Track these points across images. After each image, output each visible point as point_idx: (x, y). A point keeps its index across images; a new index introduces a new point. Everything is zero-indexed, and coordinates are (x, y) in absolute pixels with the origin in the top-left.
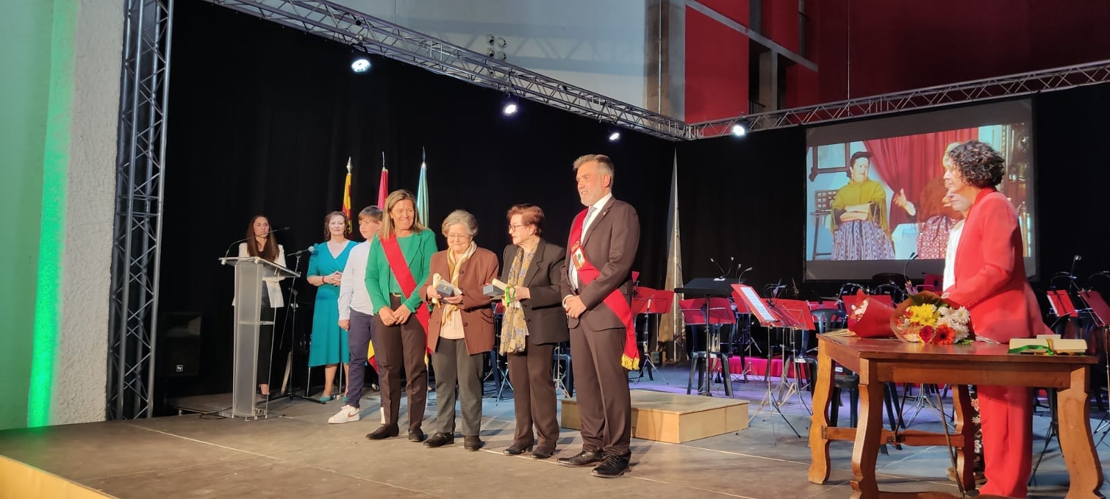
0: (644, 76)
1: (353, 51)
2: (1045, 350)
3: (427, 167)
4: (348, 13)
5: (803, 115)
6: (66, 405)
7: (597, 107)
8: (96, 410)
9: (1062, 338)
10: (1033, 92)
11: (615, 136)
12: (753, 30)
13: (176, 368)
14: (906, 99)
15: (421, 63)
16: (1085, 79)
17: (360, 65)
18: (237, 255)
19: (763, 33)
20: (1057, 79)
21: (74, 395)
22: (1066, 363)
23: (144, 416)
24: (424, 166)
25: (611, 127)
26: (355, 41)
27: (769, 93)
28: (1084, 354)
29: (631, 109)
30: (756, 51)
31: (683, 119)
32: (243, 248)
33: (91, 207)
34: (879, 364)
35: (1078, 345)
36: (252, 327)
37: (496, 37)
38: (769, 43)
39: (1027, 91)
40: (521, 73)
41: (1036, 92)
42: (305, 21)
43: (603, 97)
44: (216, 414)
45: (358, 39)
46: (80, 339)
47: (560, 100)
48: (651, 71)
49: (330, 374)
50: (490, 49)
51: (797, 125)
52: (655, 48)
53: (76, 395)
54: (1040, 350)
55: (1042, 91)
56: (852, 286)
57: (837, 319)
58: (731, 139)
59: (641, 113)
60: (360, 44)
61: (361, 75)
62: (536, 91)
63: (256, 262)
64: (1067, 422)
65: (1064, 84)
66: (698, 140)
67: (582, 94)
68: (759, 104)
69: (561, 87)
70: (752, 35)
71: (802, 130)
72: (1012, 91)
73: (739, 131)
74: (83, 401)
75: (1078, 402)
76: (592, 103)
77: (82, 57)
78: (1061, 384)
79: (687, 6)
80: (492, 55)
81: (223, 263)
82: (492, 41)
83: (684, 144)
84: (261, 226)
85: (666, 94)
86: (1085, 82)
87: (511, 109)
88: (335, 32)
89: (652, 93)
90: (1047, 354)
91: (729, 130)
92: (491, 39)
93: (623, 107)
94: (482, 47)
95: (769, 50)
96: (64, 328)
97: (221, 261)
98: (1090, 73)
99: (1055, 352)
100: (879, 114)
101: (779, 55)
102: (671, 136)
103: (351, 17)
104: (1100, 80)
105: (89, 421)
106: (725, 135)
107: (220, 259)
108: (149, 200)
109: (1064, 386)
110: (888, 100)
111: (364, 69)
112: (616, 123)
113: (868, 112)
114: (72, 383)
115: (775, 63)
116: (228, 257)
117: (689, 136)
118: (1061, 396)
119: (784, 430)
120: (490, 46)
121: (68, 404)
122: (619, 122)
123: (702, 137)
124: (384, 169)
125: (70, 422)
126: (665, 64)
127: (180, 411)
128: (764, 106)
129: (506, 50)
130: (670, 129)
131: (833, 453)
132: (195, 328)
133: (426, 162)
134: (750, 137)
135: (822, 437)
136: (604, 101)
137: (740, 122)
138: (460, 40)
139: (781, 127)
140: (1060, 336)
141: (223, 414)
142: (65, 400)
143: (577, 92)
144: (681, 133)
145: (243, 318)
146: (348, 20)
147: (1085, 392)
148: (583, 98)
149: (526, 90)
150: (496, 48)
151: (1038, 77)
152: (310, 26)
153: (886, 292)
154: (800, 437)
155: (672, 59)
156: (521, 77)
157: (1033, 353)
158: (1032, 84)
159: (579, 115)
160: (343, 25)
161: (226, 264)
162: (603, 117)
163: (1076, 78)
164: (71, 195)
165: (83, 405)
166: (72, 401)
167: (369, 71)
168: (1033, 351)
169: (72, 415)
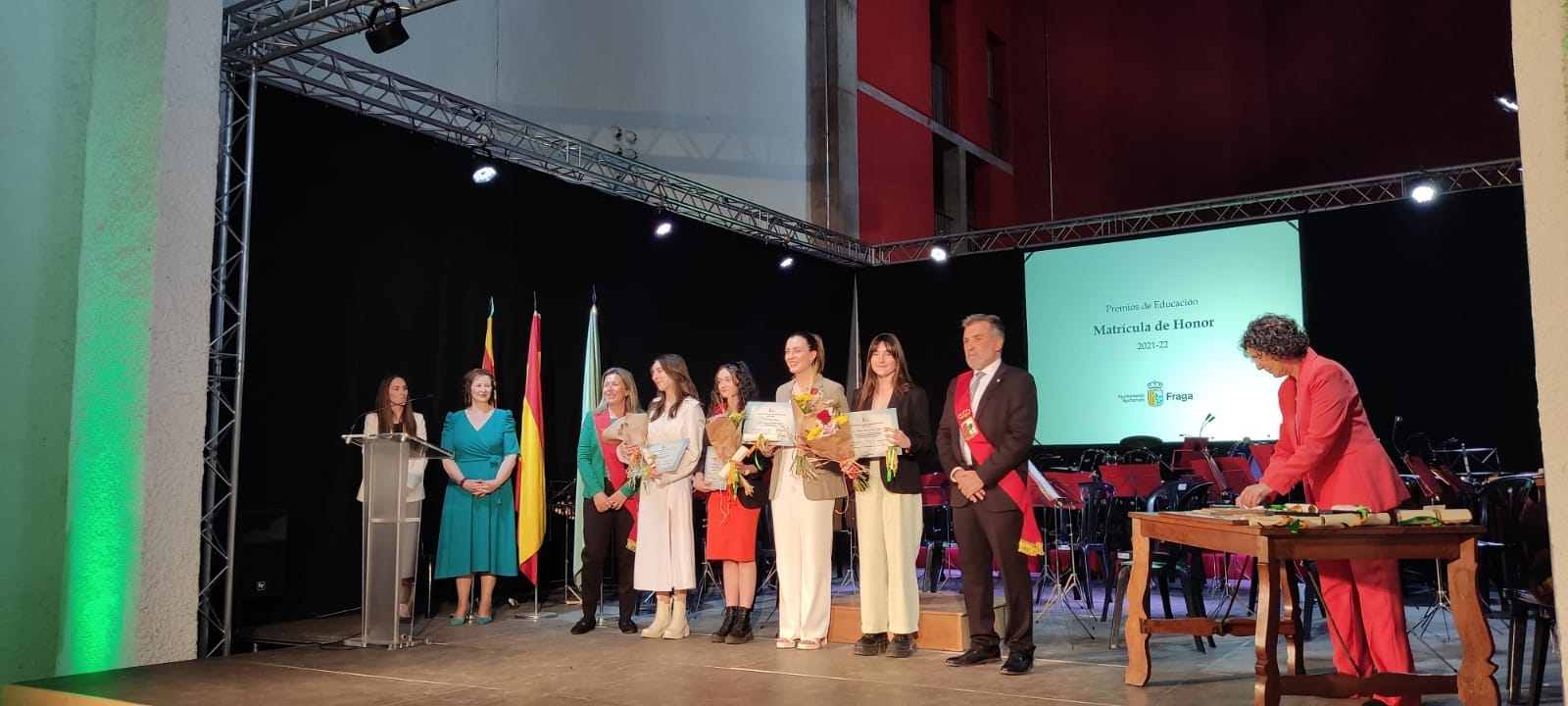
0: (807, 179)
1: (474, 157)
2: (1433, 521)
3: (598, 311)
4: (466, 107)
5: (1018, 236)
6: (148, 639)
7: (764, 225)
8: (186, 646)
9: (1447, 508)
10: (1299, 212)
11: (787, 263)
12: (936, 121)
13: (256, 585)
14: (1145, 219)
15: (553, 170)
16: (1358, 198)
17: (484, 174)
19: (950, 123)
20: (1326, 197)
21: (158, 624)
22: (1454, 534)
23: (220, 652)
24: (594, 310)
25: (787, 252)
26: (472, 142)
27: (958, 204)
28: (1469, 523)
30: (941, 146)
31: (857, 236)
32: (372, 422)
33: (180, 372)
35: (1463, 515)
37: (623, 132)
38: (955, 138)
39: (1291, 210)
40: (674, 181)
41: (1304, 212)
42: (414, 116)
43: (771, 212)
44: (340, 644)
45: (481, 140)
46: (166, 549)
47: (716, 216)
48: (816, 174)
49: (464, 587)
50: (617, 146)
51: (1012, 248)
52: (820, 146)
53: (161, 626)
54: (1428, 521)
55: (1310, 211)
56: (1095, 453)
58: (931, 263)
59: (814, 232)
60: (483, 148)
61: (484, 186)
62: (691, 207)
63: (403, 439)
64: (1458, 593)
65: (1334, 203)
66: (883, 267)
67: (747, 208)
68: (945, 216)
69: (720, 199)
70: (935, 127)
71: (1018, 256)
72: (1274, 210)
73: (939, 255)
74: (170, 633)
75: (1469, 572)
76: (758, 220)
77: (168, 172)
78: (1452, 555)
79: (858, 91)
80: (620, 153)
81: (348, 442)
82: (619, 135)
83: (866, 270)
84: (397, 390)
85: (837, 205)
86: (1358, 201)
87: (664, 229)
88: (449, 130)
89: (817, 202)
90: (1435, 525)
91: (927, 253)
92: (617, 132)
93: (794, 224)
94: (605, 141)
95: (955, 146)
96: (145, 535)
97: (345, 440)
98: (1364, 190)
99: (1443, 523)
101: (968, 153)
102: (851, 261)
103: (469, 111)
104: (1375, 199)
105: (177, 660)
106: (922, 259)
107: (344, 436)
108: (219, 358)
109: (1454, 556)
110: (1124, 218)
111: (488, 180)
112: (786, 244)
113: (1100, 233)
114: (156, 609)
115: (963, 163)
116: (353, 433)
117: (873, 261)
118: (1451, 567)
119: (1079, 633)
120: (617, 143)
121: (152, 638)
122: (790, 244)
123: (888, 262)
124: (535, 313)
125: (154, 662)
126: (834, 165)
127: (256, 645)
128: (952, 219)
129: (637, 147)
130: (850, 253)
131: (1152, 653)
132: (279, 530)
133: (597, 306)
134: (953, 261)
135: (1142, 632)
136: (772, 216)
137: (942, 244)
138: (581, 133)
139: (991, 251)
140: (1444, 506)
141: (348, 643)
142: (148, 633)
143: (740, 206)
144: (862, 256)
145: (376, 514)
146: (464, 115)
147: (1476, 561)
148: (747, 212)
149: (680, 204)
150: (624, 144)
151: (1306, 194)
152: (417, 123)
153: (1137, 460)
154: (1093, 638)
155: (843, 161)
156: (674, 186)
158: (1298, 203)
159: (739, 234)
160: (461, 122)
161: (351, 444)
162: (771, 237)
163: (1347, 196)
164: (153, 357)
165: (169, 637)
166: (156, 633)
167: (495, 180)
168: (1423, 522)
169: (157, 651)
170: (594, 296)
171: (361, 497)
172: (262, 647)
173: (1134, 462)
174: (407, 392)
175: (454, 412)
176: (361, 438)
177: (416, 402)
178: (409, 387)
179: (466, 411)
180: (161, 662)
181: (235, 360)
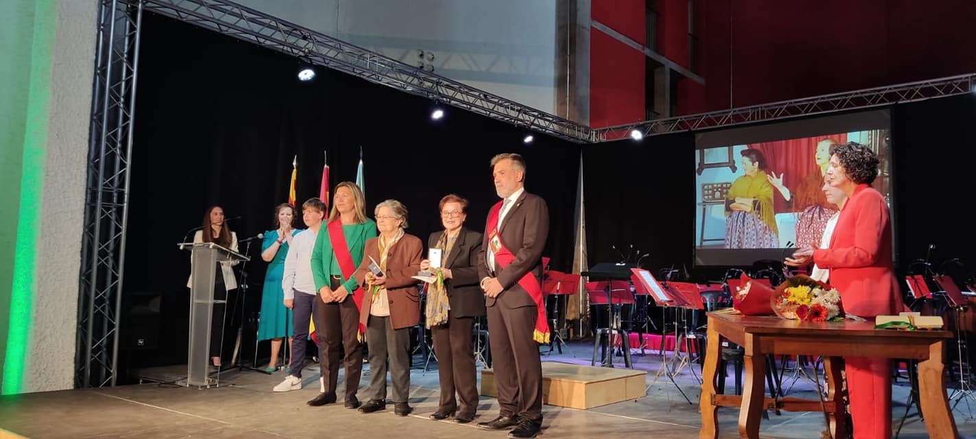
0: (555, 86)
1: (299, 62)
2: (907, 326)
3: (364, 164)
4: (295, 30)
5: (692, 122)
6: (37, 375)
7: (513, 114)
8: (66, 380)
9: (921, 315)
10: (891, 103)
11: (529, 139)
12: (649, 48)
13: (137, 342)
14: (781, 109)
15: (360, 74)
16: (936, 93)
17: (306, 75)
18: (192, 242)
19: (659, 50)
20: (912, 92)
21: (45, 366)
22: (925, 337)
23: (109, 384)
24: (361, 162)
25: (526, 131)
26: (301, 54)
27: (663, 103)
28: (941, 329)
29: (543, 115)
30: (652, 67)
31: (588, 124)
32: (199, 236)
33: (64, 198)
34: (761, 338)
35: (936, 322)
36: (206, 305)
37: (425, 52)
38: (663, 60)
39: (886, 102)
40: (448, 83)
41: (894, 103)
42: (258, 35)
43: (518, 105)
44: (173, 383)
45: (304, 52)
46: (52, 315)
47: (481, 107)
48: (561, 83)
49: (275, 347)
50: (420, 62)
51: (687, 130)
52: (564, 64)
53: (47, 366)
54: (902, 326)
55: (900, 102)
56: (735, 271)
57: (722, 300)
58: (632, 142)
59: (551, 119)
60: (306, 56)
61: (306, 82)
62: (460, 99)
63: (211, 247)
64: (926, 389)
65: (918, 96)
66: (600, 144)
67: (500, 102)
68: (654, 112)
69: (481, 95)
70: (648, 52)
71: (691, 135)
72: (874, 102)
73: (637, 135)
74: (54, 371)
75: (936, 372)
76: (509, 110)
77: (59, 64)
78: (921, 356)
79: (592, 27)
80: (422, 67)
81: (181, 248)
82: (422, 56)
83: (589, 145)
84: (217, 215)
85: (574, 103)
86: (935, 95)
87: (438, 114)
88: (284, 45)
89: (561, 102)
90: (909, 330)
91: (629, 134)
92: (420, 53)
93: (536, 114)
94: (413, 60)
95: (662, 65)
96: (38, 306)
97: (179, 246)
98: (940, 87)
99: (916, 328)
100: (758, 121)
101: (672, 70)
102: (578, 139)
103: (298, 33)
104: (948, 93)
105: (58, 390)
106: (625, 138)
107: (178, 244)
108: (116, 192)
109: (924, 357)
110: (766, 109)
111: (309, 78)
112: (529, 127)
113: (748, 120)
114: (44, 354)
115: (668, 77)
116: (186, 242)
117: (593, 139)
118: (921, 367)
119: (677, 398)
120: (420, 60)
121: (40, 374)
122: (532, 127)
123: (605, 140)
124: (326, 166)
125: (41, 390)
126: (573, 76)
127: (141, 381)
128: (658, 114)
129: (434, 64)
130: (576, 133)
131: (721, 418)
132: (155, 306)
133: (363, 161)
134: (645, 140)
135: (712, 404)
136: (519, 108)
137: (638, 127)
138: (394, 54)
139: (673, 132)
140: (919, 313)
141: (179, 383)
142: (37, 371)
143: (496, 100)
144: (587, 137)
145: (198, 298)
146: (296, 36)
147: (942, 362)
148: (501, 105)
149: (453, 98)
150: (426, 61)
151: (896, 90)
152: (262, 40)
153: (765, 277)
154: (691, 404)
155: (579, 73)
156: (447, 86)
157: (896, 329)
158: (891, 96)
160: (291, 40)
161: (184, 249)
162: (519, 122)
163: (928, 91)
164: (47, 187)
165: (53, 374)
166: (43, 371)
167: (314, 80)
168: (897, 326)
169: (44, 383)
170: (361, 154)
171: (189, 285)
172: (145, 382)
173: (762, 278)
174: (223, 217)
175: (270, 231)
176: (191, 246)
177: (231, 223)
178: (225, 213)
179: (278, 231)
180: (47, 390)
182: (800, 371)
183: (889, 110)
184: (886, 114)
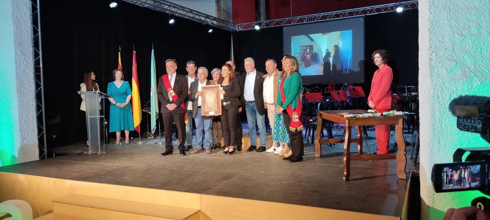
0: (216, 3)
5: (281, 22)
7: (203, 19)
8: (35, 156)
10: (364, 15)
11: (210, 31)
13: (53, 136)
14: (319, 17)
16: (381, 11)
17: (113, 5)
20: (372, 10)
23: (44, 156)
25: (210, 27)
28: (402, 115)
36: (96, 118)
39: (362, 14)
40: (174, 5)
41: (365, 15)
43: (205, 14)
44: (82, 153)
46: (27, 128)
47: (188, 16)
49: (118, 134)
51: (280, 26)
53: (27, 151)
55: (367, 15)
57: (305, 102)
58: (255, 31)
61: (113, 9)
62: (180, 13)
65: (374, 12)
66: (240, 32)
67: (197, 13)
69: (189, 11)
71: (281, 28)
72: (357, 14)
73: (257, 28)
74: (30, 152)
75: (401, 128)
76: (201, 17)
83: (235, 32)
87: (172, 21)
90: (393, 116)
91: (253, 27)
93: (212, 18)
97: (78, 93)
98: (383, 8)
99: (395, 115)
100: (312, 22)
102: (230, 29)
104: (386, 11)
105: (33, 160)
106: (252, 29)
109: (397, 124)
110: (313, 16)
111: (115, 7)
113: (306, 21)
117: (237, 29)
118: (396, 127)
122: (211, 25)
123: (242, 29)
124: (134, 51)
125: (26, 161)
130: (230, 27)
132: (58, 120)
133: (154, 50)
134: (261, 30)
136: (205, 16)
137: (257, 24)
139: (273, 26)
141: (85, 153)
142: (24, 153)
143: (195, 13)
144: (234, 28)
145: (90, 115)
148: (197, 15)
149: (176, 13)
151: (366, 9)
153: (315, 90)
156: (174, 7)
158: (364, 12)
159: (196, 22)
162: (205, 23)
163: (378, 10)
164: (17, 69)
165: (30, 154)
166: (26, 153)
167: (117, 7)
169: (27, 158)
170: (153, 46)
179: (114, 82)
180: (29, 161)
181: (39, 68)
182: (339, 129)
183: (363, 18)
184: (362, 20)
